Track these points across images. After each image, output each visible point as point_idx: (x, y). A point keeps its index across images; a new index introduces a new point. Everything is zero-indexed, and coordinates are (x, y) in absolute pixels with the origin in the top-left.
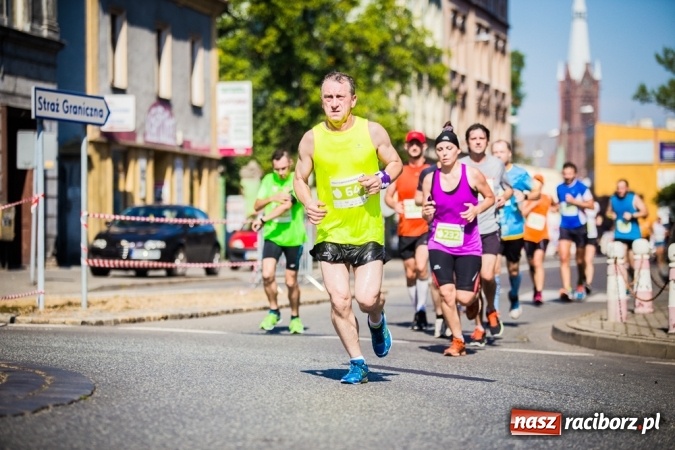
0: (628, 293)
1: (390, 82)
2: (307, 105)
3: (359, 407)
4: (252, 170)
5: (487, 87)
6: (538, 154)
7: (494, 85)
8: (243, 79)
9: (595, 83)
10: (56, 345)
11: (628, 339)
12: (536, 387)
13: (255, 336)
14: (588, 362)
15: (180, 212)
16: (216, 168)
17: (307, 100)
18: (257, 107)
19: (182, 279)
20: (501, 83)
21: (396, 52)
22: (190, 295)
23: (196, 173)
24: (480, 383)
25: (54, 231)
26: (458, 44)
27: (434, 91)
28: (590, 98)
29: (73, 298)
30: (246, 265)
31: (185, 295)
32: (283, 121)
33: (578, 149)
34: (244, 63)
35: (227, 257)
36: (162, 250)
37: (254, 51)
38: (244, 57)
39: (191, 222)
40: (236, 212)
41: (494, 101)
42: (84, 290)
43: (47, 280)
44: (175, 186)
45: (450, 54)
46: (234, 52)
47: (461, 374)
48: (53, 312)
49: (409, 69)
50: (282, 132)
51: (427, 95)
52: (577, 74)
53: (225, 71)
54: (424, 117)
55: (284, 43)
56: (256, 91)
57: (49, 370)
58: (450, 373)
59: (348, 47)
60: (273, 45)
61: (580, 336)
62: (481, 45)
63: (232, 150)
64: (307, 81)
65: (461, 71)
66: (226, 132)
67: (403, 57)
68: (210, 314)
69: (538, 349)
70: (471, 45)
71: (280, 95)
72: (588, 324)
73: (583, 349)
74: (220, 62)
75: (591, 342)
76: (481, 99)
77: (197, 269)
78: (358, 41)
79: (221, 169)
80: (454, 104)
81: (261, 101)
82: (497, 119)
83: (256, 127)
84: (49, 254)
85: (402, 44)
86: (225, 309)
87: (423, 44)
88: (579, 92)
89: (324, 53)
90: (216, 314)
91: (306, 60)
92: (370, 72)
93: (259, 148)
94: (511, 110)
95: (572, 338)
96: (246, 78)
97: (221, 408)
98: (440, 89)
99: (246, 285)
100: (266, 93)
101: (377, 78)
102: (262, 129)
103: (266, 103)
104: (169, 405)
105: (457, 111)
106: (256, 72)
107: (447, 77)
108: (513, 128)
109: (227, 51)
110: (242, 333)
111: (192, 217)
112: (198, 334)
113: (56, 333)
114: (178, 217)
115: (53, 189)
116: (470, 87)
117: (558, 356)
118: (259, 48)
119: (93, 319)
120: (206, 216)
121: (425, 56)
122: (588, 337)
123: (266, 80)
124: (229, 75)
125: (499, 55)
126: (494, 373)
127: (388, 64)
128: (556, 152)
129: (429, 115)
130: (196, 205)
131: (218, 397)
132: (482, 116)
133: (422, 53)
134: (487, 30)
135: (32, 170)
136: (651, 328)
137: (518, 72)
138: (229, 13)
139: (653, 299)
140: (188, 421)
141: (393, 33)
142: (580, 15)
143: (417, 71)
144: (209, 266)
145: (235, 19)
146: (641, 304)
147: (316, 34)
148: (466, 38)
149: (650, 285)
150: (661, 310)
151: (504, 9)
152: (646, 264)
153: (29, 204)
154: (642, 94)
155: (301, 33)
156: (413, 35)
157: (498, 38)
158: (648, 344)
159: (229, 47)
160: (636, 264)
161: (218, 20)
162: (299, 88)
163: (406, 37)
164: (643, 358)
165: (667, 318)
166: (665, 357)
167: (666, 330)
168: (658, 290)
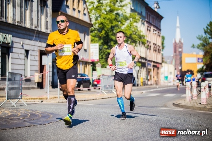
0: (191, 94)
1: (132, 43)
3: (127, 123)
4: (99, 65)
5: (156, 44)
6: (168, 61)
7: (158, 44)
8: (96, 43)
9: (182, 43)
10: (52, 107)
11: (191, 106)
12: (169, 118)
13: (100, 105)
15: (82, 75)
16: (90, 64)
18: (100, 50)
19: (82, 91)
21: (134, 36)
23: (85, 66)
25: (51, 80)
26: (149, 34)
27: (143, 45)
28: (181, 47)
29: (56, 96)
30: (99, 88)
31: (83, 95)
32: (106, 53)
33: (178, 59)
34: (97, 39)
35: (93, 86)
36: (77, 84)
37: (99, 36)
38: (97, 37)
39: (84, 78)
40: (95, 75)
41: (158, 48)
42: (59, 94)
43: (50, 91)
44: (80, 69)
45: (147, 36)
46: (94, 36)
48: (51, 100)
49: (137, 40)
50: (106, 56)
51: (141, 46)
52: (177, 41)
54: (141, 52)
55: (107, 34)
56: (100, 46)
57: (51, 114)
60: (104, 34)
61: (179, 105)
62: (154, 34)
63: (94, 60)
64: (112, 43)
65: (150, 41)
66: (92, 56)
67: (135, 37)
68: (89, 100)
70: (152, 34)
71: (106, 47)
72: (181, 102)
73: (180, 108)
74: (91, 39)
75: (182, 107)
76: (154, 47)
77: (86, 89)
79: (91, 64)
80: (148, 49)
81: (101, 48)
82: (158, 52)
83: (100, 54)
84: (50, 85)
85: (135, 34)
86: (93, 99)
87: (140, 34)
88: (178, 46)
90: (91, 100)
91: (112, 38)
92: (127, 41)
93: (100, 59)
94: (162, 50)
95: (178, 105)
98: (144, 45)
99: (98, 93)
100: (102, 46)
101: (129, 42)
102: (101, 55)
103: (102, 49)
105: (149, 50)
106: (100, 41)
107: (146, 42)
108: (162, 54)
109: (92, 36)
110: (97, 105)
111: (85, 76)
113: (52, 104)
114: (81, 76)
115: (51, 70)
116: (152, 44)
117: (174, 110)
118: (100, 35)
119: (61, 101)
120: (88, 76)
121: (140, 37)
122: (181, 105)
123: (102, 43)
124: (93, 41)
125: (159, 37)
126: (159, 114)
127: (132, 39)
128: (172, 60)
129: (142, 51)
130: (85, 73)
132: (155, 51)
133: (140, 36)
134: (156, 31)
135: (46, 65)
136: (197, 103)
137: (163, 41)
138: (93, 27)
139: (197, 96)
140: (85, 126)
141: (133, 31)
142: (178, 27)
143: (139, 41)
144: (88, 88)
145: (95, 28)
146: (194, 97)
147: (114, 32)
148: (150, 32)
149: (196, 93)
150: (199, 99)
151: (160, 26)
152: (195, 87)
153: (45, 73)
154: (193, 46)
155: (111, 32)
156: (138, 32)
157: (158, 32)
158: (196, 107)
159: (93, 35)
160: (193, 88)
161: (91, 29)
162: (110, 45)
163: (136, 32)
164: (195, 110)
165: (201, 101)
166: (200, 110)
167: (200, 104)
168: (198, 94)
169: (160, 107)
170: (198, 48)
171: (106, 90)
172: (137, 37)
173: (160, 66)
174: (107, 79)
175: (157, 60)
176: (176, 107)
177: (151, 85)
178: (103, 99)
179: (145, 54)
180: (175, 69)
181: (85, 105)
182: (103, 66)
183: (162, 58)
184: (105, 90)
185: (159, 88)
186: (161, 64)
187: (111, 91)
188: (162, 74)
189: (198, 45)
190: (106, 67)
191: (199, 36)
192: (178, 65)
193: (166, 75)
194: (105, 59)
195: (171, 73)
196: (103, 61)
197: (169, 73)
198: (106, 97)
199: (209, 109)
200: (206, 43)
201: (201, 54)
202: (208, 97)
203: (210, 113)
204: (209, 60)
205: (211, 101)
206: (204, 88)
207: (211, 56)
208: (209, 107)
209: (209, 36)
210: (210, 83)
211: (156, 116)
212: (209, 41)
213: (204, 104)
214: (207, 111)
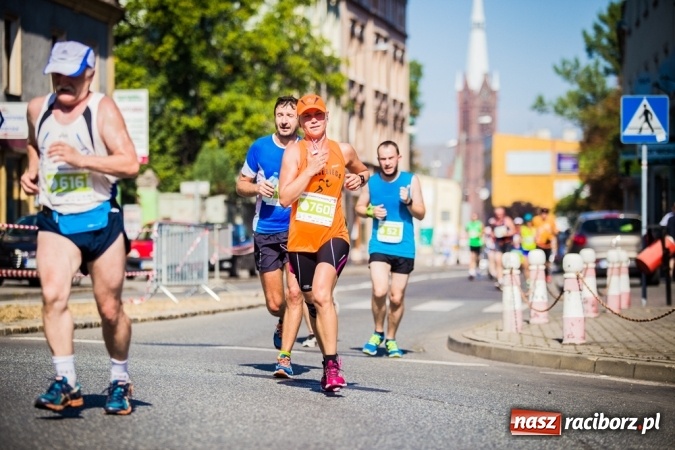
0: (523, 301)
2: (204, 114)
4: (148, 178)
5: (385, 96)
6: (436, 164)
7: (393, 95)
8: (140, 87)
9: (493, 93)
11: (523, 350)
12: (430, 397)
13: (149, 347)
14: (483, 372)
17: (205, 108)
18: (154, 116)
20: (399, 93)
21: (294, 61)
22: (85, 304)
24: (374, 393)
26: (357, 53)
27: (332, 100)
28: (488, 109)
30: (146, 273)
31: (79, 304)
32: (180, 130)
33: (477, 159)
34: (141, 71)
37: (151, 58)
38: (140, 65)
40: (131, 221)
41: (392, 111)
45: (348, 63)
46: (131, 60)
49: (307, 79)
50: (178, 142)
52: (475, 84)
53: (121, 79)
55: (181, 51)
56: (152, 99)
59: (246, 56)
60: (170, 53)
61: (475, 346)
62: (379, 54)
64: (204, 89)
65: (359, 80)
67: (301, 66)
69: (434, 360)
70: (370, 55)
71: (177, 103)
72: (484, 335)
73: (479, 359)
74: (116, 70)
75: (487, 353)
76: (379, 109)
78: (256, 50)
80: (352, 113)
81: (158, 109)
82: (395, 128)
83: (152, 135)
85: (300, 53)
87: (321, 53)
88: (478, 103)
89: (221, 61)
91: (204, 68)
92: (267, 82)
93: (155, 157)
94: (409, 120)
95: (468, 348)
96: (142, 87)
98: (338, 99)
99: (141, 295)
100: (163, 101)
101: (275, 87)
102: (158, 138)
103: (163, 111)
105: (355, 120)
106: (153, 80)
107: (345, 86)
108: (411, 139)
109: (123, 59)
110: (137, 344)
112: (91, 344)
116: (368, 96)
117: (454, 366)
118: (156, 56)
121: (323, 65)
122: (483, 348)
123: (163, 88)
124: (127, 81)
125: (397, 64)
126: (389, 384)
127: (286, 73)
128: (454, 162)
132: (380, 126)
133: (320, 62)
134: (387, 40)
136: (546, 339)
137: (416, 82)
138: (126, 21)
139: (548, 309)
141: (291, 41)
142: (478, 25)
143: (315, 80)
145: (132, 26)
146: (536, 315)
147: (214, 42)
148: (364, 47)
149: (545, 296)
150: (557, 321)
154: (540, 105)
155: (198, 41)
156: (311, 44)
157: (396, 47)
158: (541, 355)
159: (125, 55)
160: (532, 275)
161: (115, 27)
162: (196, 96)
163: (304, 46)
164: (538, 368)
165: (562, 328)
166: (559, 367)
167: (560, 341)
168: (554, 300)
170: (559, 111)
171: (180, 283)
172: (306, 63)
174: (182, 240)
176: (462, 357)
177: (363, 262)
178: (161, 319)
179: (341, 134)
180: (465, 199)
181: (85, 345)
182: (165, 186)
183: (412, 155)
184: (173, 283)
187: (195, 289)
189: (561, 100)
190: (178, 190)
191: (564, 63)
192: (476, 181)
193: (427, 224)
194: (174, 154)
195: (445, 216)
196: (166, 165)
197: (439, 216)
198: (174, 314)
199: (595, 364)
200: (594, 94)
201: (572, 136)
202: (593, 315)
203: (600, 381)
204: (605, 162)
205: (606, 330)
206: (574, 276)
207: (611, 148)
208: (593, 355)
209: (604, 64)
210: (604, 259)
211: (377, 390)
212: (603, 83)
213: (574, 344)
214: (588, 371)
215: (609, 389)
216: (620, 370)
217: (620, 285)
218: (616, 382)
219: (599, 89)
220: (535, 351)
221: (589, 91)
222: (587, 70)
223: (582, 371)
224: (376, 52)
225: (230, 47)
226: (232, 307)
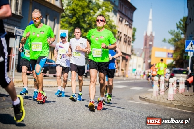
5: (126, 36)
6: (138, 53)
7: (128, 35)
8: (66, 29)
9: (153, 37)
11: (158, 101)
14: (148, 106)
19: (48, 78)
20: (130, 35)
22: (50, 82)
25: (17, 63)
28: (151, 40)
33: (148, 53)
34: (67, 25)
36: (43, 70)
41: (128, 39)
43: (15, 75)
45: (118, 27)
47: (116, 106)
52: (149, 34)
53: (62, 27)
55: (77, 21)
56: (69, 32)
58: (114, 106)
59: (93, 23)
60: (74, 21)
61: (146, 99)
65: (120, 31)
68: (54, 87)
69: (136, 101)
72: (148, 96)
73: (147, 102)
74: (61, 25)
75: (149, 101)
76: (125, 39)
77: (52, 75)
81: (71, 35)
82: (128, 44)
84: (16, 69)
87: (112, 24)
88: (149, 39)
89: (87, 25)
91: (82, 25)
94: (132, 42)
95: (144, 99)
97: (58, 110)
98: (115, 35)
103: (72, 35)
104: (45, 109)
105: (119, 41)
106: (70, 28)
107: (117, 32)
108: (132, 47)
111: (52, 63)
115: (17, 53)
116: (122, 35)
117: (141, 104)
118: (71, 22)
120: (55, 62)
121: (112, 27)
122: (148, 100)
125: (130, 29)
126: (125, 107)
128: (142, 53)
130: (52, 59)
131: (57, 108)
132: (125, 43)
134: (128, 22)
135: (13, 48)
136: (163, 98)
137: (134, 33)
138: (64, 12)
139: (164, 91)
140: (50, 113)
142: (150, 20)
144: (55, 75)
145: (66, 14)
146: (161, 92)
147: (86, 19)
148: (122, 24)
149: (164, 88)
150: (166, 94)
151: (132, 17)
152: (163, 82)
153: (12, 56)
154: (164, 41)
155: (82, 19)
156: (109, 21)
158: (163, 102)
159: (63, 21)
161: (61, 14)
164: (161, 106)
165: (168, 96)
166: (166, 106)
167: (167, 99)
168: (166, 89)
169: (126, 99)
170: (169, 42)
173: (129, 58)
175: (126, 51)
176: (142, 101)
177: (118, 76)
180: (144, 62)
181: (50, 91)
183: (132, 50)
185: (126, 80)
186: (130, 56)
188: (130, 66)
189: (170, 40)
191: (171, 31)
192: (147, 58)
193: (134, 68)
197: (138, 66)
199: (175, 106)
200: (178, 39)
201: (172, 49)
202: (175, 93)
203: (176, 110)
204: (180, 56)
205: (178, 97)
206: (172, 83)
207: (181, 52)
208: (175, 103)
209: (181, 31)
210: (179, 80)
211: (122, 108)
212: (180, 36)
213: (170, 100)
214: (174, 107)
215: (179, 112)
216: (182, 108)
217: (182, 86)
218: (180, 111)
219: (179, 38)
220: (161, 101)
221: (177, 38)
222: (177, 33)
223: (172, 107)
224: (125, 25)
225: (89, 21)
226: (86, 85)
